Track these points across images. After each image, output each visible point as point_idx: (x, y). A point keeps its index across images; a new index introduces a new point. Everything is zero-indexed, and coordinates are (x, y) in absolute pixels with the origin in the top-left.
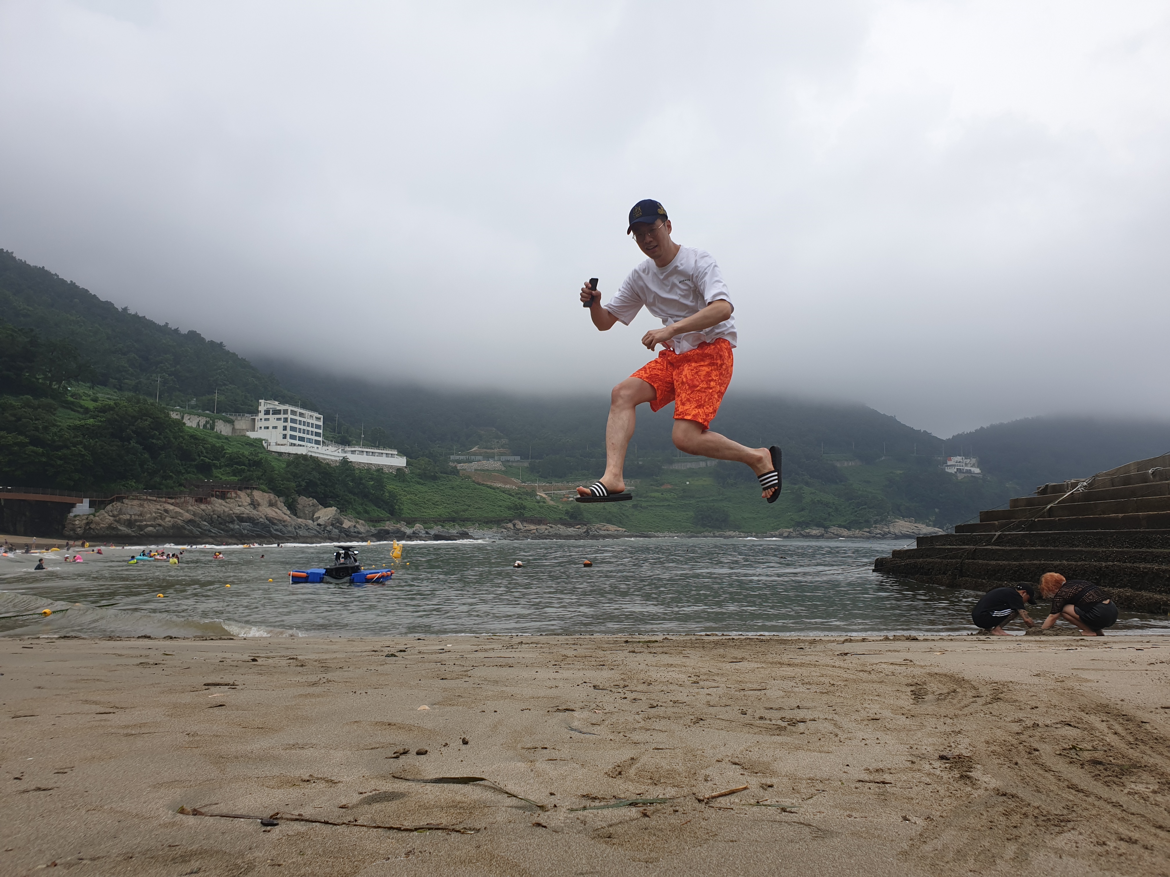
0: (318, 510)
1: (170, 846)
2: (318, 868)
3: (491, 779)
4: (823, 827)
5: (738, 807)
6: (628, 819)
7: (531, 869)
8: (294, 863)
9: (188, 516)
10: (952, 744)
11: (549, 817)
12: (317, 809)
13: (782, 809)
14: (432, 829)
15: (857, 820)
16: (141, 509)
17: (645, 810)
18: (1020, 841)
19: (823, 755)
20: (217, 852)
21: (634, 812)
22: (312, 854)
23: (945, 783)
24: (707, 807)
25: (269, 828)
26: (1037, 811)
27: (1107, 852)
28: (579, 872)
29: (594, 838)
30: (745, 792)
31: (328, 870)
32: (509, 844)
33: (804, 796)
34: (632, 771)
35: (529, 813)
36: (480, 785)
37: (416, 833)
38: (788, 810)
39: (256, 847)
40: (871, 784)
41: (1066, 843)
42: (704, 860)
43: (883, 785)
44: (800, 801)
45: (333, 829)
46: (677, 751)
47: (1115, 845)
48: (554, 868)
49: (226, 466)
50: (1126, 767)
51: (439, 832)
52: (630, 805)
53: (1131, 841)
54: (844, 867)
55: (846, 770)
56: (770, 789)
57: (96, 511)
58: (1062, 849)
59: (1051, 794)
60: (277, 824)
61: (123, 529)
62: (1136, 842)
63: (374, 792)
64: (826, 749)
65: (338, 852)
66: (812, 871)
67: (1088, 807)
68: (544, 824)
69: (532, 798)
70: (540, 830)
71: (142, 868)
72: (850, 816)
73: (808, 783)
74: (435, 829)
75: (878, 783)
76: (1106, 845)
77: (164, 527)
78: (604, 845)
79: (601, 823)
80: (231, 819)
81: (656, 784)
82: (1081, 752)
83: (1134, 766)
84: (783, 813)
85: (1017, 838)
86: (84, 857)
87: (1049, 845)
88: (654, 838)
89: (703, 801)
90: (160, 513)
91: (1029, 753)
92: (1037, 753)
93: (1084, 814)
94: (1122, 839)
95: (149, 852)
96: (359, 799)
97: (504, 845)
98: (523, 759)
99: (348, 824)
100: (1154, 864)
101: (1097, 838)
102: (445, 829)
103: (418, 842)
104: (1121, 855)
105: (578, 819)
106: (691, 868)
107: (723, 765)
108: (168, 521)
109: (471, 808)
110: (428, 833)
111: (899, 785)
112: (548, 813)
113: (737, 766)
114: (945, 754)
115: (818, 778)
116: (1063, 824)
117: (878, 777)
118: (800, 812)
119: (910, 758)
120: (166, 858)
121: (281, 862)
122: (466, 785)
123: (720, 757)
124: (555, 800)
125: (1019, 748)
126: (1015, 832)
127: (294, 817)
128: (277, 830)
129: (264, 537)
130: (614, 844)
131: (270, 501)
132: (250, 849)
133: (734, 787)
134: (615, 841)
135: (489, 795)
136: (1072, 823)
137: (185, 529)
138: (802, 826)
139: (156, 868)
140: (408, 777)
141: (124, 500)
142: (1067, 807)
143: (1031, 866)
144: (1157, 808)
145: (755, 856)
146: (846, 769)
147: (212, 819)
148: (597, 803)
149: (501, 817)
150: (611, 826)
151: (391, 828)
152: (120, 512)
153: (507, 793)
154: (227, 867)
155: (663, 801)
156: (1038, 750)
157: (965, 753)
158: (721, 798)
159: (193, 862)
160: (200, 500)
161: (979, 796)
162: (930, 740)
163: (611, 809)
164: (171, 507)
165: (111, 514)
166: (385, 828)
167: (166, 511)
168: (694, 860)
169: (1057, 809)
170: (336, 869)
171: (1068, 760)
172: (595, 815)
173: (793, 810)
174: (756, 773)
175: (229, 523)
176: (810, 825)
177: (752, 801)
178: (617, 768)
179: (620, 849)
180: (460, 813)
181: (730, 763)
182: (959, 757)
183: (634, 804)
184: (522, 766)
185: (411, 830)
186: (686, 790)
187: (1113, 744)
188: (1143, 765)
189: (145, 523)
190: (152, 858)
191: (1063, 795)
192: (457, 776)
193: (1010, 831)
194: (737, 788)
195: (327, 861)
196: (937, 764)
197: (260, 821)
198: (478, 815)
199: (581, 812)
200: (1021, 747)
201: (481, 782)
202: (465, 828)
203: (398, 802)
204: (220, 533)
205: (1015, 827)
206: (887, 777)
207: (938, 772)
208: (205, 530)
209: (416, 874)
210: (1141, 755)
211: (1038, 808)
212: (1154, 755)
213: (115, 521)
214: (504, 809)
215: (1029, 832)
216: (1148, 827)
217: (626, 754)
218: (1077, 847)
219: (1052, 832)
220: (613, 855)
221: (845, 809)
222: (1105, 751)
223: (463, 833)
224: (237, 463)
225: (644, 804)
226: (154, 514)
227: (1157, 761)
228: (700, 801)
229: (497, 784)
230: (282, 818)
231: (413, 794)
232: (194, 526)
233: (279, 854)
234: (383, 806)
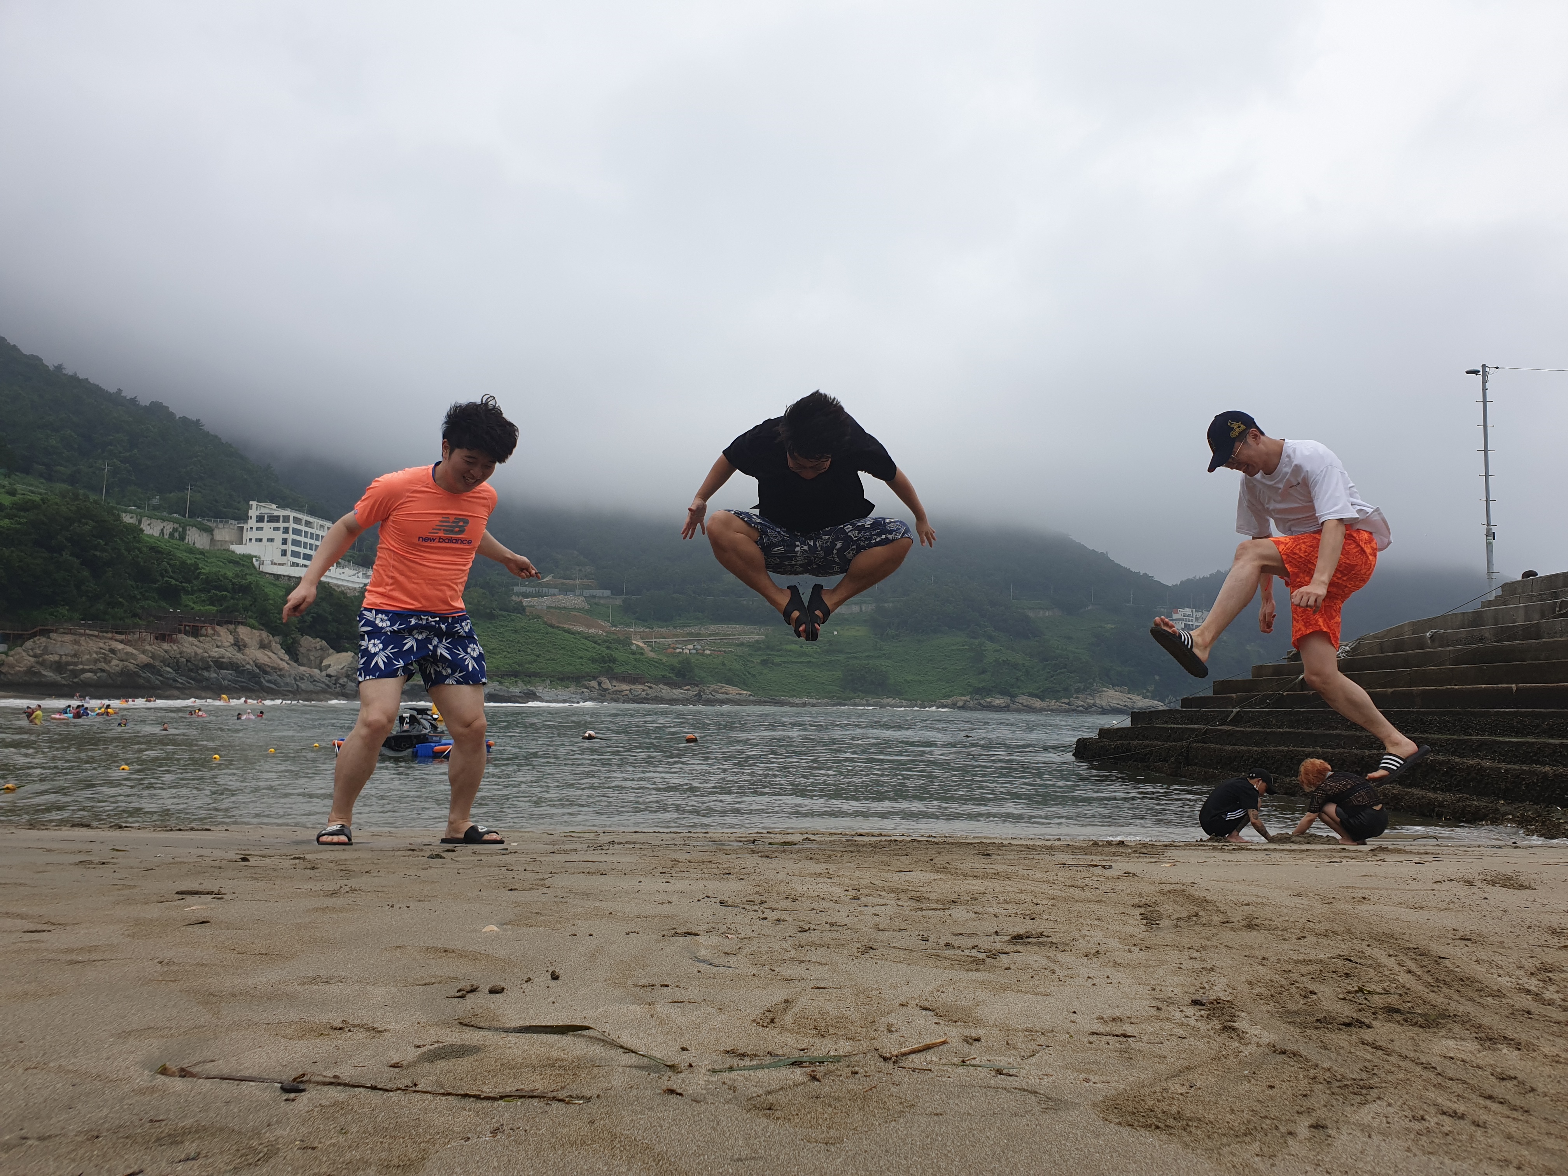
0: (328, 655)
1: (151, 1121)
2: (369, 1152)
3: (600, 1027)
4: (1053, 1095)
5: (937, 1068)
6: (791, 1083)
7: (669, 1154)
8: (334, 1145)
9: (143, 659)
10: (1206, 985)
11: (683, 1081)
12: (359, 1069)
13: (998, 1070)
14: (524, 1097)
15: (1098, 1085)
16: (76, 647)
17: (813, 1071)
18: (1314, 1114)
19: (1040, 998)
20: (221, 1130)
21: (798, 1074)
22: (358, 1132)
23: (1203, 1037)
24: (896, 1067)
25: (292, 1095)
26: (1328, 1074)
27: (1428, 1130)
28: (736, 1157)
29: (750, 1110)
30: (945, 1048)
31: (384, 1155)
32: (634, 1118)
33: (1023, 1054)
34: (788, 1018)
35: (657, 1075)
36: (584, 1036)
37: (501, 1103)
38: (1004, 1072)
39: (277, 1122)
40: (1108, 1037)
41: (1373, 1118)
42: (903, 1140)
43: (1125, 1039)
44: (1019, 1060)
45: (385, 1097)
46: (845, 991)
47: (1436, 1120)
48: (700, 1152)
49: (200, 591)
50: (1433, 1017)
51: (535, 1102)
52: (792, 1064)
53: (1455, 1115)
54: (1092, 1150)
55: (1073, 1019)
56: (977, 1043)
57: (10, 649)
58: (1369, 1126)
59: (1342, 1051)
60: (303, 1090)
61: (49, 675)
62: (1462, 1117)
63: (436, 1045)
64: (1041, 989)
65: (395, 1129)
66: (1050, 1155)
67: (1393, 1070)
68: (679, 1091)
69: (657, 1054)
70: (673, 1099)
71: (115, 1151)
72: (1087, 1080)
73: (1025, 1036)
74: (529, 1097)
75: (1117, 1036)
76: (1424, 1120)
77: (109, 673)
78: (765, 1120)
79: (755, 1089)
80: (237, 1082)
81: (823, 1036)
82: (1370, 996)
83: (1444, 1016)
84: (999, 1076)
85: (1309, 1111)
86: (28, 1135)
87: (1352, 1120)
88: (830, 1109)
89: (890, 1059)
90: (104, 654)
91: (1305, 997)
92: (1314, 996)
93: (1390, 1079)
94: (1444, 1113)
95: (122, 1130)
96: (417, 1054)
97: (627, 1119)
98: (638, 1000)
99: (405, 1090)
100: (1491, 1146)
101: (1412, 1111)
102: (544, 1097)
103: (507, 1115)
104: (1447, 1134)
105: (724, 1083)
106: (887, 1151)
107: (909, 1010)
108: (115, 665)
109: (576, 1067)
110: (519, 1103)
111: (1145, 1038)
112: (682, 1075)
113: (929, 1013)
114: (1199, 998)
115: (1037, 1029)
116: (1364, 1091)
117: (1117, 1029)
118: (1021, 1074)
119: (1154, 1003)
120: (147, 1138)
121: (316, 1145)
122: (564, 1036)
123: (903, 999)
124: (689, 1057)
125: (1291, 990)
126: (1307, 1103)
127: (327, 1080)
128: (304, 1098)
129: (251, 690)
130: (778, 1118)
131: (261, 641)
132: (269, 1125)
133: (928, 1041)
134: (778, 1114)
135: (596, 1051)
136: (1376, 1090)
137: (140, 676)
138: (1025, 1093)
139: (135, 1153)
140: (481, 1025)
141: (51, 635)
142: (1365, 1069)
143: (1333, 1148)
144: (1480, 1072)
145: (971, 1135)
146: (1073, 1017)
147: (208, 1083)
148: (747, 1062)
149: (618, 1081)
150: (770, 1093)
151: (466, 1096)
152: (46, 651)
153: (622, 1047)
154: (238, 1150)
155: (837, 1059)
156: (1315, 994)
157: (1223, 996)
158: (913, 1056)
159: (187, 1144)
160: (162, 638)
161: (1250, 1053)
162: (1176, 979)
163: (767, 1070)
164: (120, 646)
165: (31, 653)
166: (458, 1095)
167: (113, 651)
168: (891, 1141)
169: (1353, 1072)
170: (396, 1154)
171: (1356, 1006)
172: (746, 1078)
173: (1011, 1072)
174: (956, 1022)
175: (202, 669)
176: (1037, 1093)
177: (955, 1060)
178: (767, 1014)
179: (787, 1125)
180: (560, 1075)
181: (918, 1009)
182: (1218, 1001)
183: (797, 1063)
184: (637, 1010)
185: (494, 1099)
186: (865, 1045)
187: (1408, 985)
188: (1451, 1014)
189: (81, 667)
190: (127, 1137)
191: (1358, 1053)
192: (549, 1024)
193: (1299, 1101)
194: (934, 1042)
195: (381, 1143)
196: (1190, 1011)
197: (280, 1085)
198: (585, 1078)
199: (726, 1074)
200: (1293, 990)
201: (585, 1033)
202: (571, 1096)
203: (471, 1059)
204: (189, 683)
205: (1305, 1096)
206: (1129, 1029)
207: (1192, 1022)
208: (168, 679)
209: (509, 1161)
210: (1446, 1001)
211: (1329, 1070)
212: (1462, 1000)
213: (37, 662)
214: (620, 1069)
215: (1323, 1103)
216: (1475, 1098)
217: (776, 995)
218: (1388, 1123)
219: (1353, 1102)
220: (779, 1134)
221: (1080, 1071)
222: (1401, 995)
223: (568, 1103)
224: (217, 588)
225: (811, 1063)
226: (95, 655)
227: (1468, 1009)
228: (885, 1059)
229: (607, 1034)
230: (309, 1081)
231: (491, 1048)
232: (152, 673)
233: (310, 1133)
234: (451, 1064)
